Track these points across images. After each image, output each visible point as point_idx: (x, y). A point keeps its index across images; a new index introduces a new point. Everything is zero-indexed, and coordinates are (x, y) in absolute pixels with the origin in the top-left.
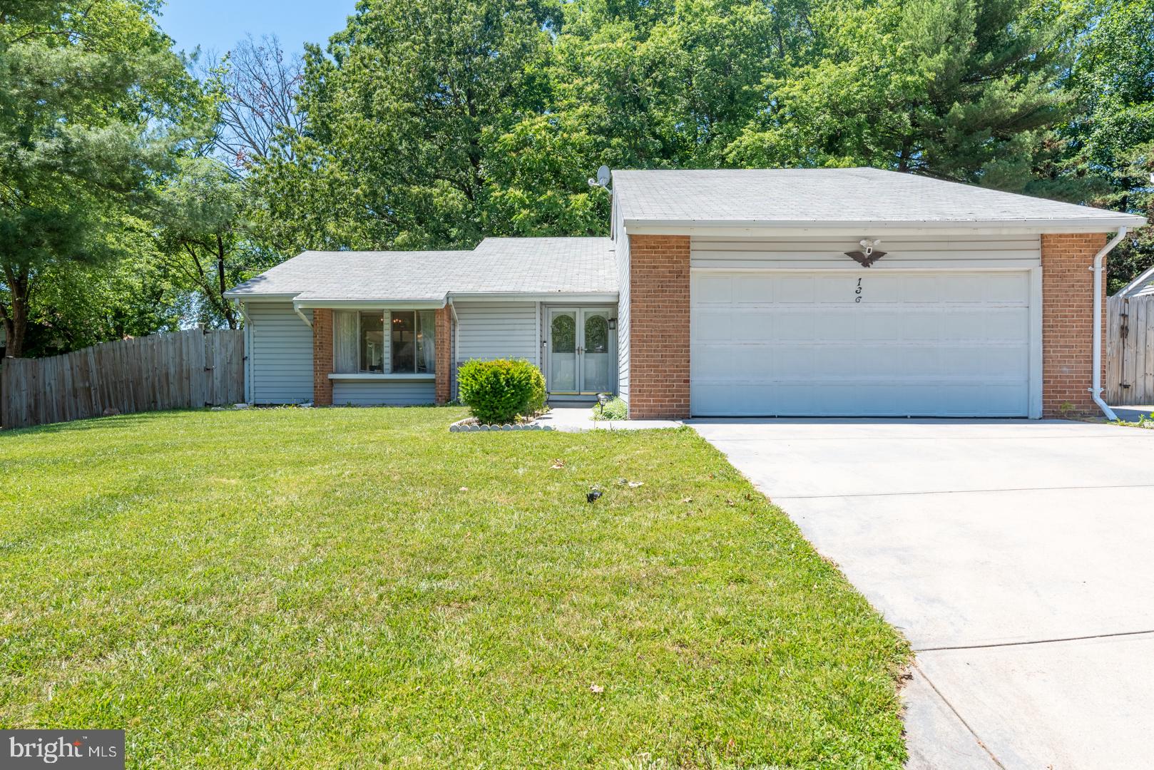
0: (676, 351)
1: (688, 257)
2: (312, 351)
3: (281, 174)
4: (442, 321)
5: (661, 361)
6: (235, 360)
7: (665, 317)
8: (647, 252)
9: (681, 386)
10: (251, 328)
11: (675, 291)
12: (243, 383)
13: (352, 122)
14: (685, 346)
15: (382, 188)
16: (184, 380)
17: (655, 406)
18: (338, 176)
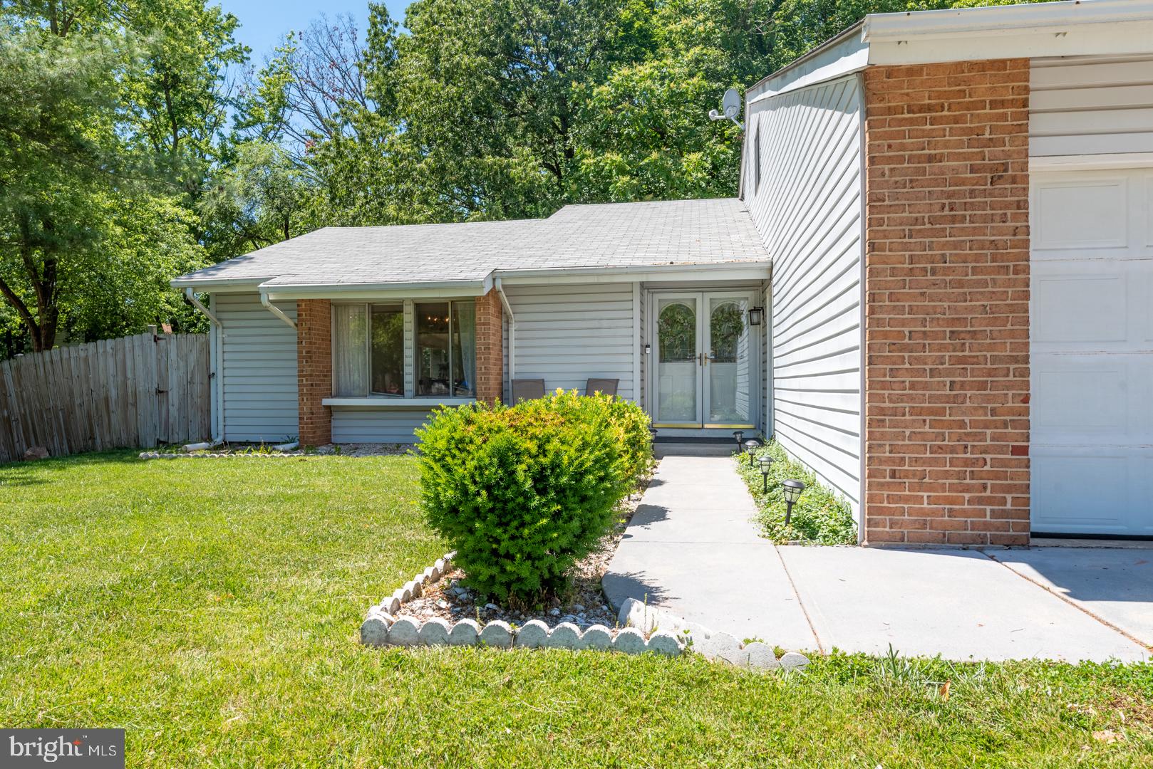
0: (991, 373)
1: (1023, 128)
2: (295, 364)
3: (338, 153)
4: (487, 316)
5: (948, 399)
6: (197, 379)
7: (961, 284)
8: (911, 122)
9: (1004, 463)
10: (220, 331)
11: (985, 219)
12: (209, 411)
13: (416, 84)
14: (1015, 360)
15: (451, 162)
16: (130, 407)
17: (933, 513)
18: (399, 148)
